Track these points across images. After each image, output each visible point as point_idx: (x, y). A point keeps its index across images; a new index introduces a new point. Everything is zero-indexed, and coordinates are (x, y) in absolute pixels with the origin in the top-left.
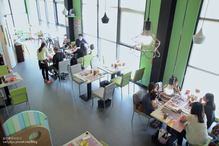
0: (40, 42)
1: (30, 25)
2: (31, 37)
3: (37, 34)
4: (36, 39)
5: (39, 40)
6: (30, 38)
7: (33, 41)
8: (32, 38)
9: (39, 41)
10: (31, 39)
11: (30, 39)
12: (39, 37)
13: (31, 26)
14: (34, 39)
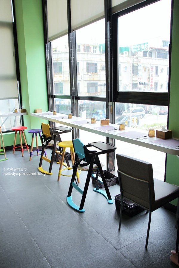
0: (47, 160)
1: (24, 107)
2: (23, 141)
3: (38, 134)
4: (35, 149)
5: (43, 152)
6: (20, 145)
7: (26, 153)
8: (24, 145)
9: (42, 155)
10: (22, 147)
11: (18, 147)
12: (45, 143)
13: (24, 111)
14: (30, 147)
